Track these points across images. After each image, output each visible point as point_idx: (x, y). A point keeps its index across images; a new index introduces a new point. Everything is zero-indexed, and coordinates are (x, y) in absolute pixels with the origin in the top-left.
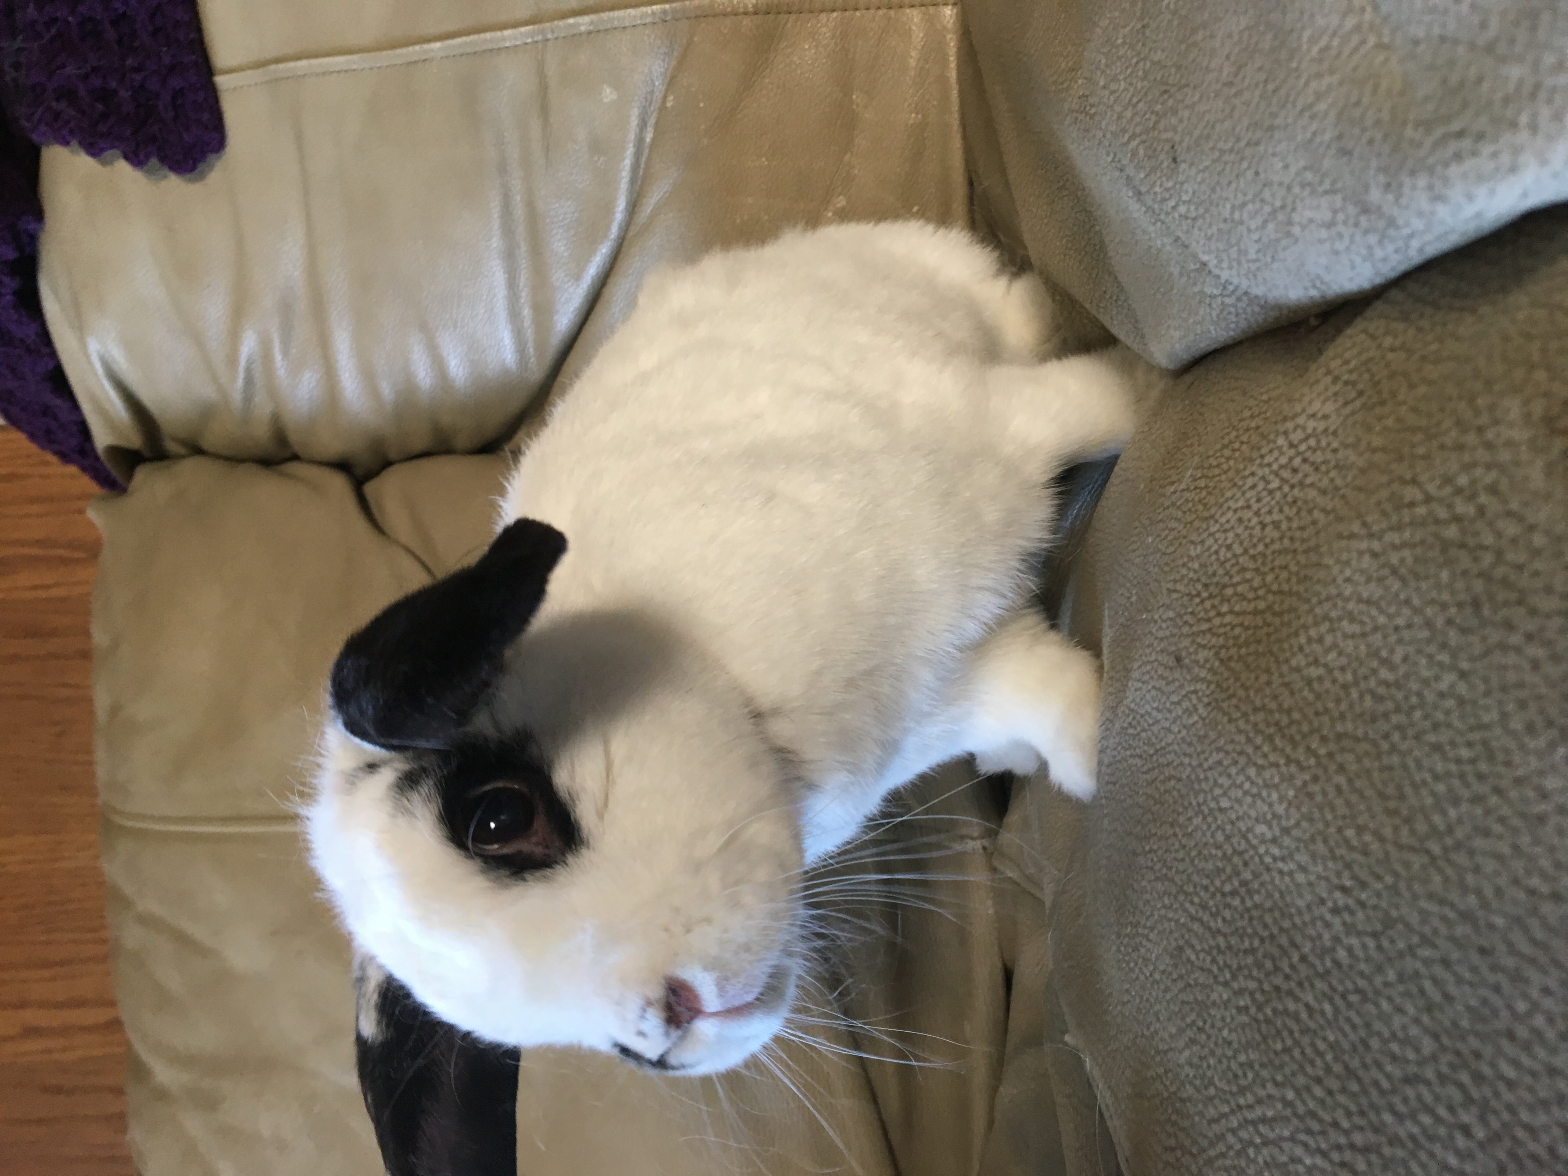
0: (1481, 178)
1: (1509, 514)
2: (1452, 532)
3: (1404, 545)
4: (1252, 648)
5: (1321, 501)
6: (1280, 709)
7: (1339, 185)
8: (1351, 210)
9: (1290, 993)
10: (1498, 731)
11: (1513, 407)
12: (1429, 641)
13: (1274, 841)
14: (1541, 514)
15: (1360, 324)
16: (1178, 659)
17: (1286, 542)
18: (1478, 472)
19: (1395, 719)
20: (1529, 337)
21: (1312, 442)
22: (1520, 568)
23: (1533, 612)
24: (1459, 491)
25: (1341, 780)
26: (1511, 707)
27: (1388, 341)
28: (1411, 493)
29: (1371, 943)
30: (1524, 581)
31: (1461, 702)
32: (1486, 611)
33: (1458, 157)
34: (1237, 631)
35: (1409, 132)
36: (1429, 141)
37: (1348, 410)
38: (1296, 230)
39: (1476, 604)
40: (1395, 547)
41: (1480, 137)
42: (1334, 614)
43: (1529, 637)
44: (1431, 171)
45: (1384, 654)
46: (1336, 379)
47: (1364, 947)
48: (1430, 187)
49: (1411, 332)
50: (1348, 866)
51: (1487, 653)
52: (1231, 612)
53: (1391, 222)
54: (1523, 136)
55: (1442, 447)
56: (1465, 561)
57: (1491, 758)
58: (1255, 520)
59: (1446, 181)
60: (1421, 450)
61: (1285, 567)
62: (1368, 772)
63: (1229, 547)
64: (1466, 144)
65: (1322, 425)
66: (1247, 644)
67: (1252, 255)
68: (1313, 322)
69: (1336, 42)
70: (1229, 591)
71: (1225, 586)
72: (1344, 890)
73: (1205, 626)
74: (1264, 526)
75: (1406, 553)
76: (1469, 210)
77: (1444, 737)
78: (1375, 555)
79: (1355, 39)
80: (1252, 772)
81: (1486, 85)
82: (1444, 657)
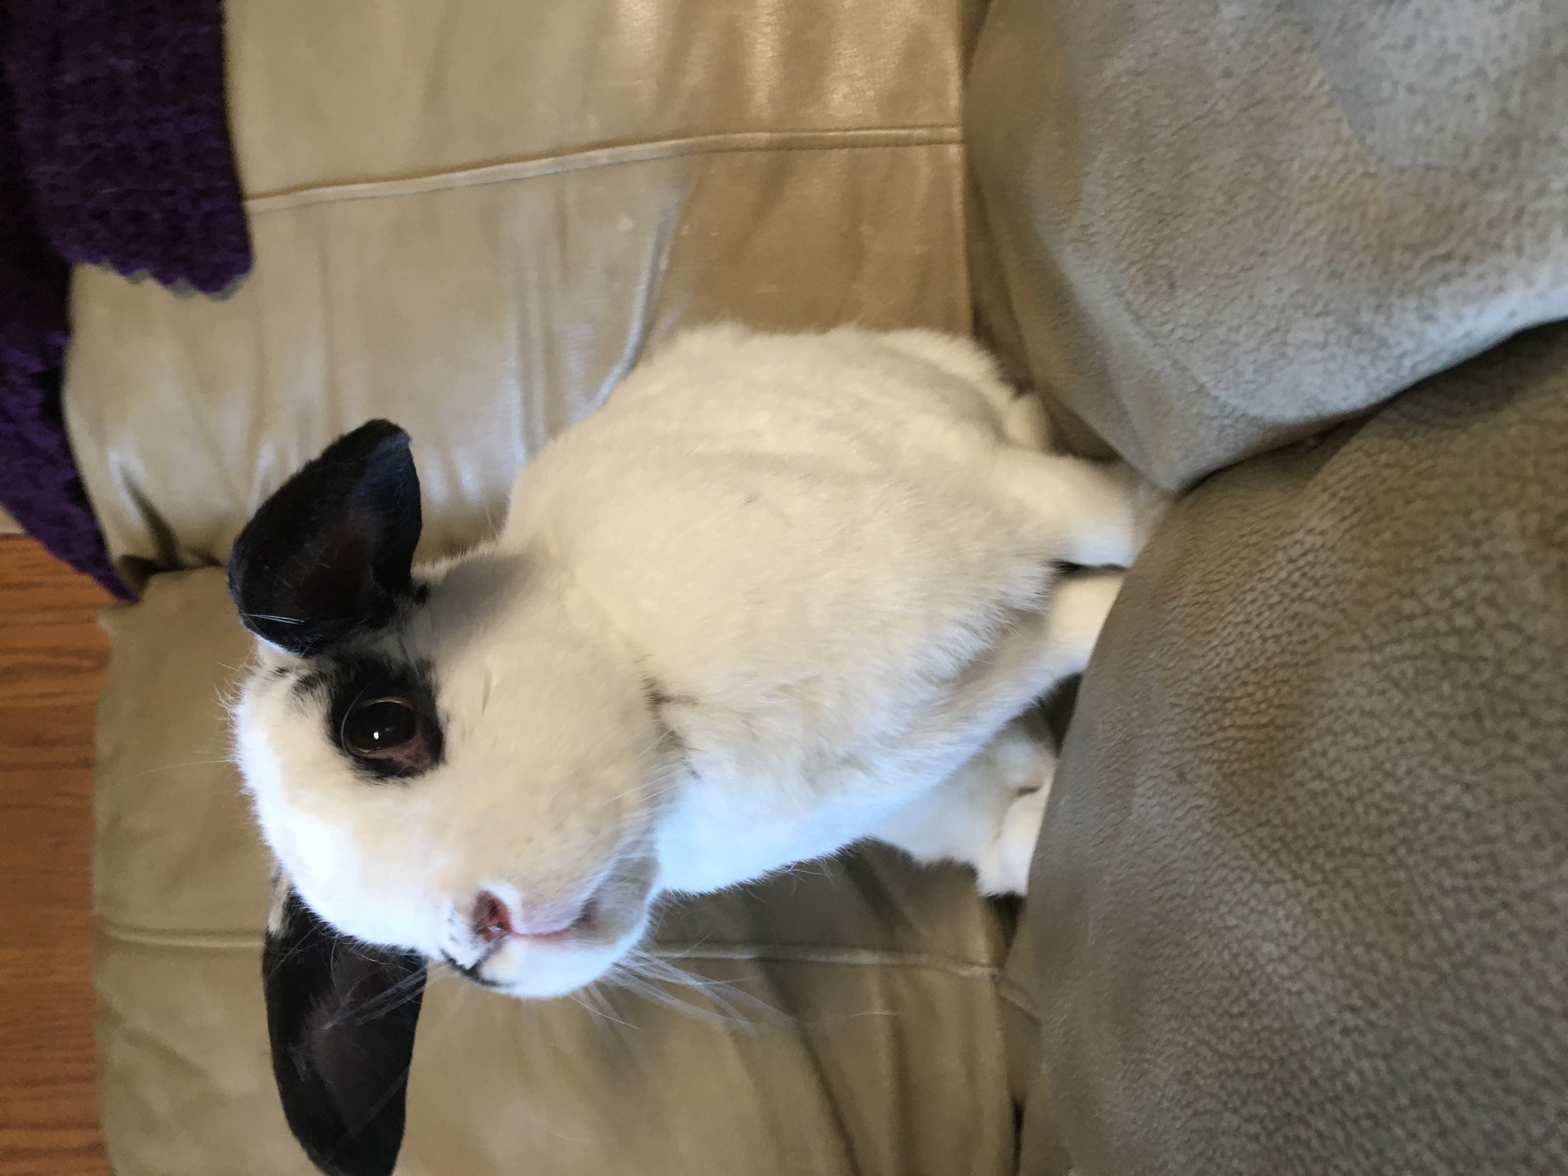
0: (1468, 299)
1: (1508, 626)
2: (1451, 645)
3: (1405, 658)
4: (1256, 762)
5: (1321, 614)
6: (1285, 824)
7: (1332, 307)
8: (1345, 332)
9: (1302, 1120)
10: (1504, 844)
11: (1508, 519)
12: (1433, 753)
13: (1282, 959)
14: (1539, 625)
15: (1355, 442)
16: (1182, 776)
17: (1288, 656)
18: (1475, 585)
19: (1401, 833)
20: (1523, 453)
21: (1310, 557)
22: (1520, 679)
23: (1535, 724)
24: (1458, 604)
26: (1516, 819)
27: (1383, 458)
28: (1409, 606)
29: (1382, 1065)
30: (1525, 691)
31: (1468, 815)
32: (1489, 724)
33: (1446, 278)
34: (1240, 745)
35: (1397, 256)
36: (1417, 264)
37: (1345, 525)
38: (1290, 351)
39: (1477, 715)
40: (1396, 660)
41: (1466, 259)
42: (1337, 728)
43: (1533, 749)
44: (1420, 292)
45: (1388, 766)
46: (1334, 495)
47: (1376, 1070)
48: (1419, 309)
49: (1406, 449)
50: (1358, 984)
51: (1490, 765)
52: (1234, 726)
53: (1383, 343)
54: (1508, 259)
55: (1440, 560)
56: (1465, 673)
57: (1498, 871)
58: (1256, 635)
59: (1435, 302)
60: (1418, 564)
62: (1375, 888)
63: (1230, 661)
64: (1453, 266)
65: (1319, 541)
66: (1250, 758)
67: (1249, 376)
68: (1312, 442)
69: (1325, 171)
70: (1230, 706)
71: (1227, 701)
72: (1353, 1009)
73: (1209, 740)
74: (1265, 640)
75: (1407, 665)
76: (1459, 330)
77: (1450, 850)
78: (1376, 667)
79: (1342, 170)
80: (1258, 888)
81: (1469, 212)
82: (1447, 770)
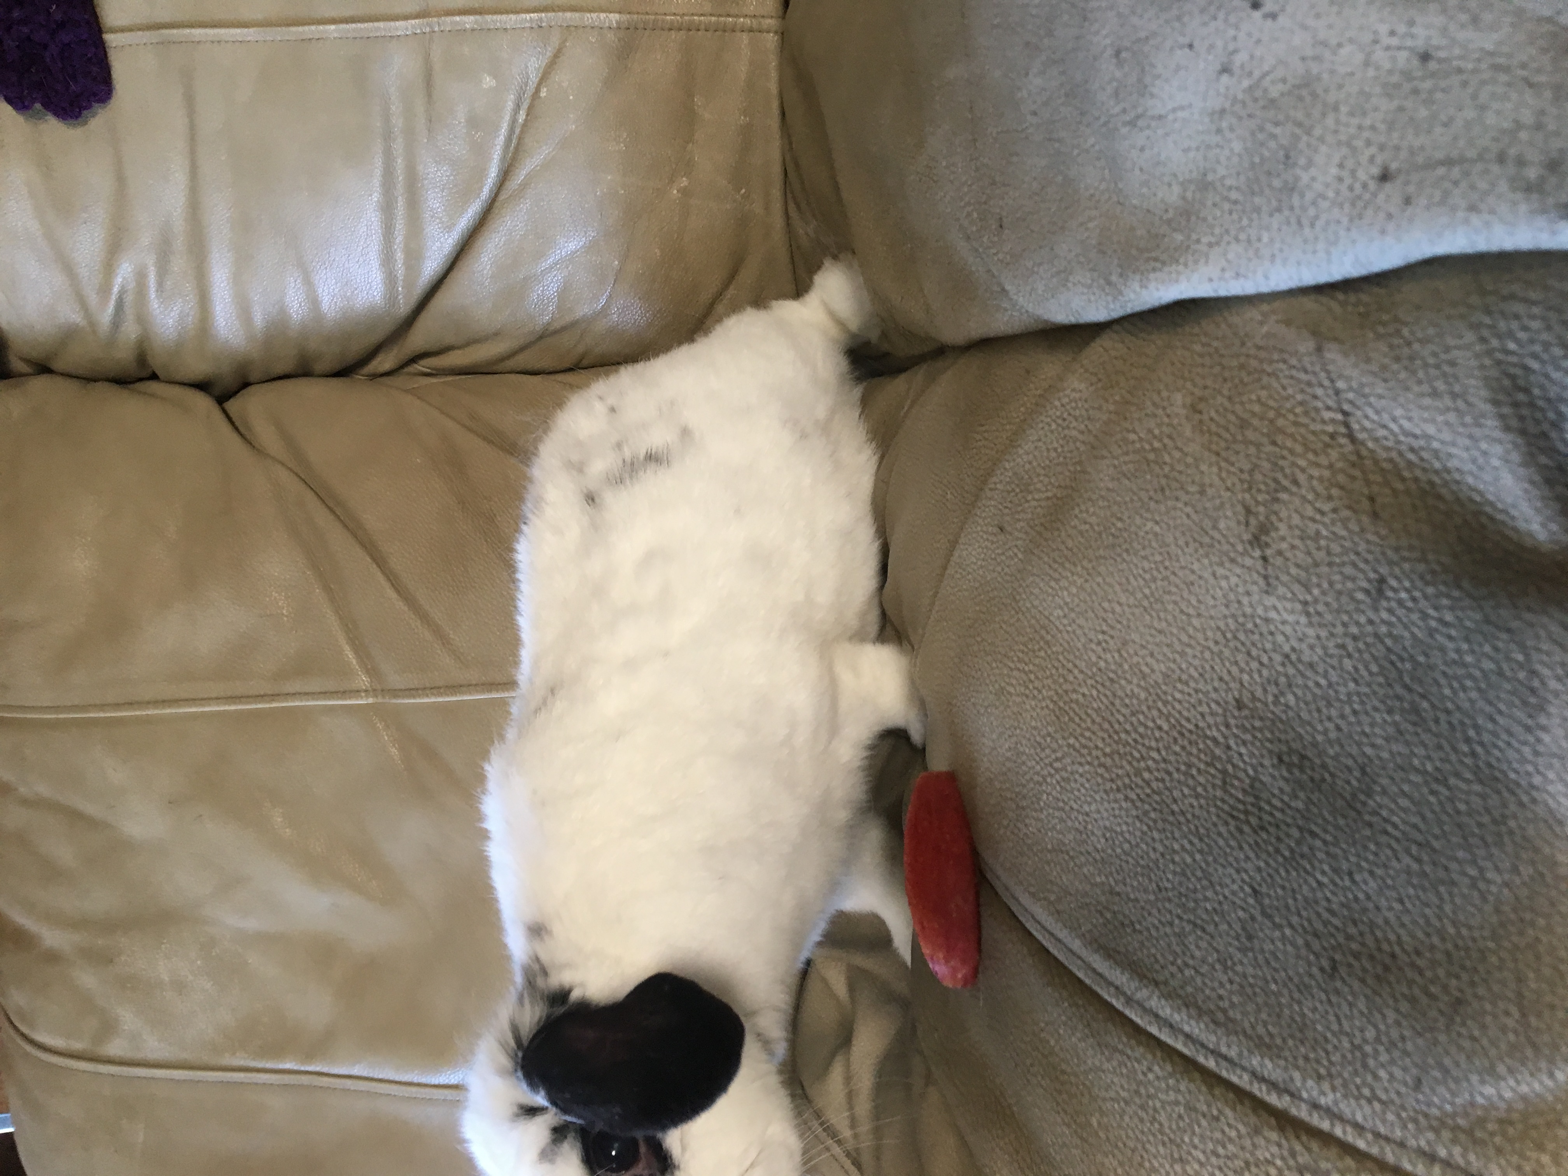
1: (1177, 448)
2: (1151, 456)
3: (1131, 462)
4: (1048, 518)
5: (1081, 437)
9: (1074, 691)
10: (1173, 547)
11: (1178, 398)
13: (1065, 616)
14: (1190, 448)
16: (1002, 529)
17: (1061, 459)
18: (1164, 428)
21: (1074, 404)
23: (1187, 493)
24: (1155, 437)
25: (1100, 580)
26: (1179, 535)
28: (1132, 437)
29: (1116, 655)
30: (1183, 478)
32: (1167, 493)
34: (1038, 510)
40: (1125, 463)
42: (1094, 497)
43: (1186, 504)
44: (1142, 274)
46: (1087, 370)
47: (1113, 658)
48: (1141, 280)
49: (1125, 349)
51: (1167, 512)
52: (1034, 499)
55: (1146, 415)
56: (1157, 469)
57: (1170, 559)
58: (1044, 447)
60: (1136, 415)
61: (1061, 473)
63: (1030, 463)
65: (1079, 395)
66: (1045, 516)
67: (1041, 292)
70: (1031, 488)
71: (1029, 485)
73: (1019, 509)
75: (1131, 466)
77: (1148, 552)
78: (1115, 467)
82: (1149, 516)
